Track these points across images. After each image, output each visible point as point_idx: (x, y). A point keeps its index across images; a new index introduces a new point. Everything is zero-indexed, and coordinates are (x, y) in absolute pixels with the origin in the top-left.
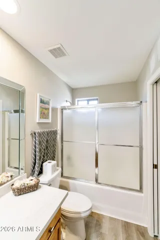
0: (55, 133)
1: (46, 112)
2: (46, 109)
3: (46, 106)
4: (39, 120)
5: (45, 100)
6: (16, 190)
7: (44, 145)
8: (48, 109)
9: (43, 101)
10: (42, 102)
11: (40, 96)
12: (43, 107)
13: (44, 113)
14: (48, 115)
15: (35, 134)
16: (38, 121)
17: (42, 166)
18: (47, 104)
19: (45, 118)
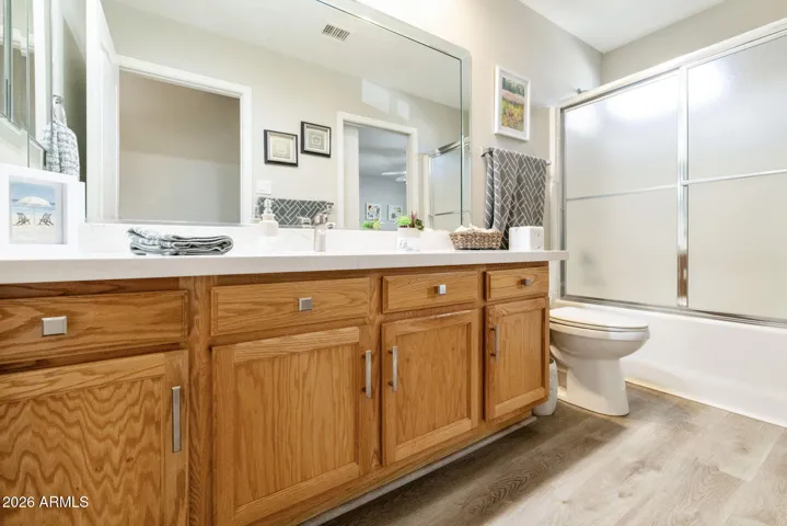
0: (541, 167)
1: (516, 111)
2: (516, 105)
3: (517, 97)
4: (500, 128)
5: (515, 82)
6: (459, 237)
7: (512, 183)
8: (522, 106)
9: (510, 84)
10: (506, 86)
11: (502, 71)
12: (509, 98)
13: (511, 115)
14: (522, 121)
15: (491, 153)
16: (496, 131)
17: (506, 235)
18: (519, 93)
19: (515, 128)
